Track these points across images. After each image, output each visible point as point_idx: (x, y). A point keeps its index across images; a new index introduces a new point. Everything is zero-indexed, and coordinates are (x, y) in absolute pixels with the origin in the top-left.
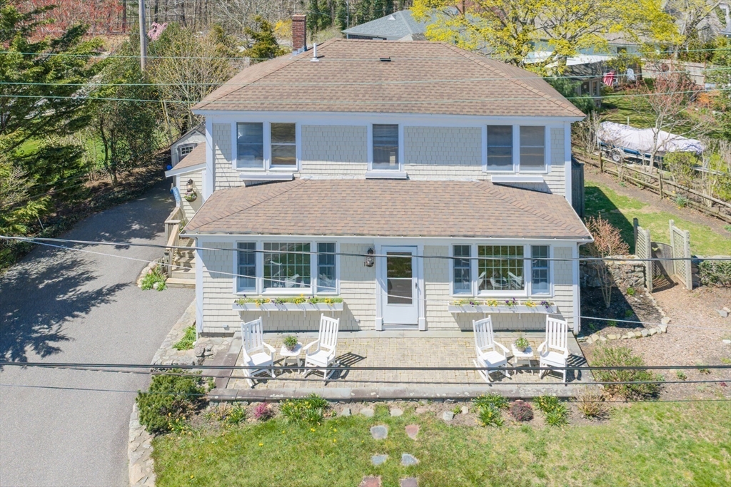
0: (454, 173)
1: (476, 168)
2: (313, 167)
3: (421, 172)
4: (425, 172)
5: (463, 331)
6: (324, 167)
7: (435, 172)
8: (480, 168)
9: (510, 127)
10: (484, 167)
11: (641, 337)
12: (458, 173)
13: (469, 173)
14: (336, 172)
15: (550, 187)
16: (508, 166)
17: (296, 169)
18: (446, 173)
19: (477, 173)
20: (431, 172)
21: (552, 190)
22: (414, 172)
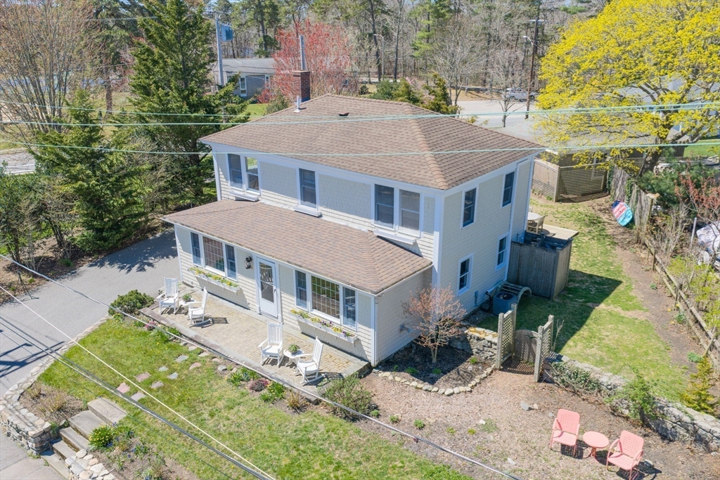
0: (351, 220)
1: (367, 220)
2: (268, 195)
3: (330, 214)
4: (333, 215)
5: (303, 333)
6: (273, 196)
7: (339, 217)
8: (369, 221)
9: (392, 190)
10: (373, 221)
11: (421, 389)
12: (354, 221)
13: (362, 223)
14: (281, 201)
15: (421, 250)
16: (390, 225)
17: (259, 194)
18: (346, 218)
19: (367, 224)
20: (336, 216)
21: (423, 254)
22: (326, 213)
